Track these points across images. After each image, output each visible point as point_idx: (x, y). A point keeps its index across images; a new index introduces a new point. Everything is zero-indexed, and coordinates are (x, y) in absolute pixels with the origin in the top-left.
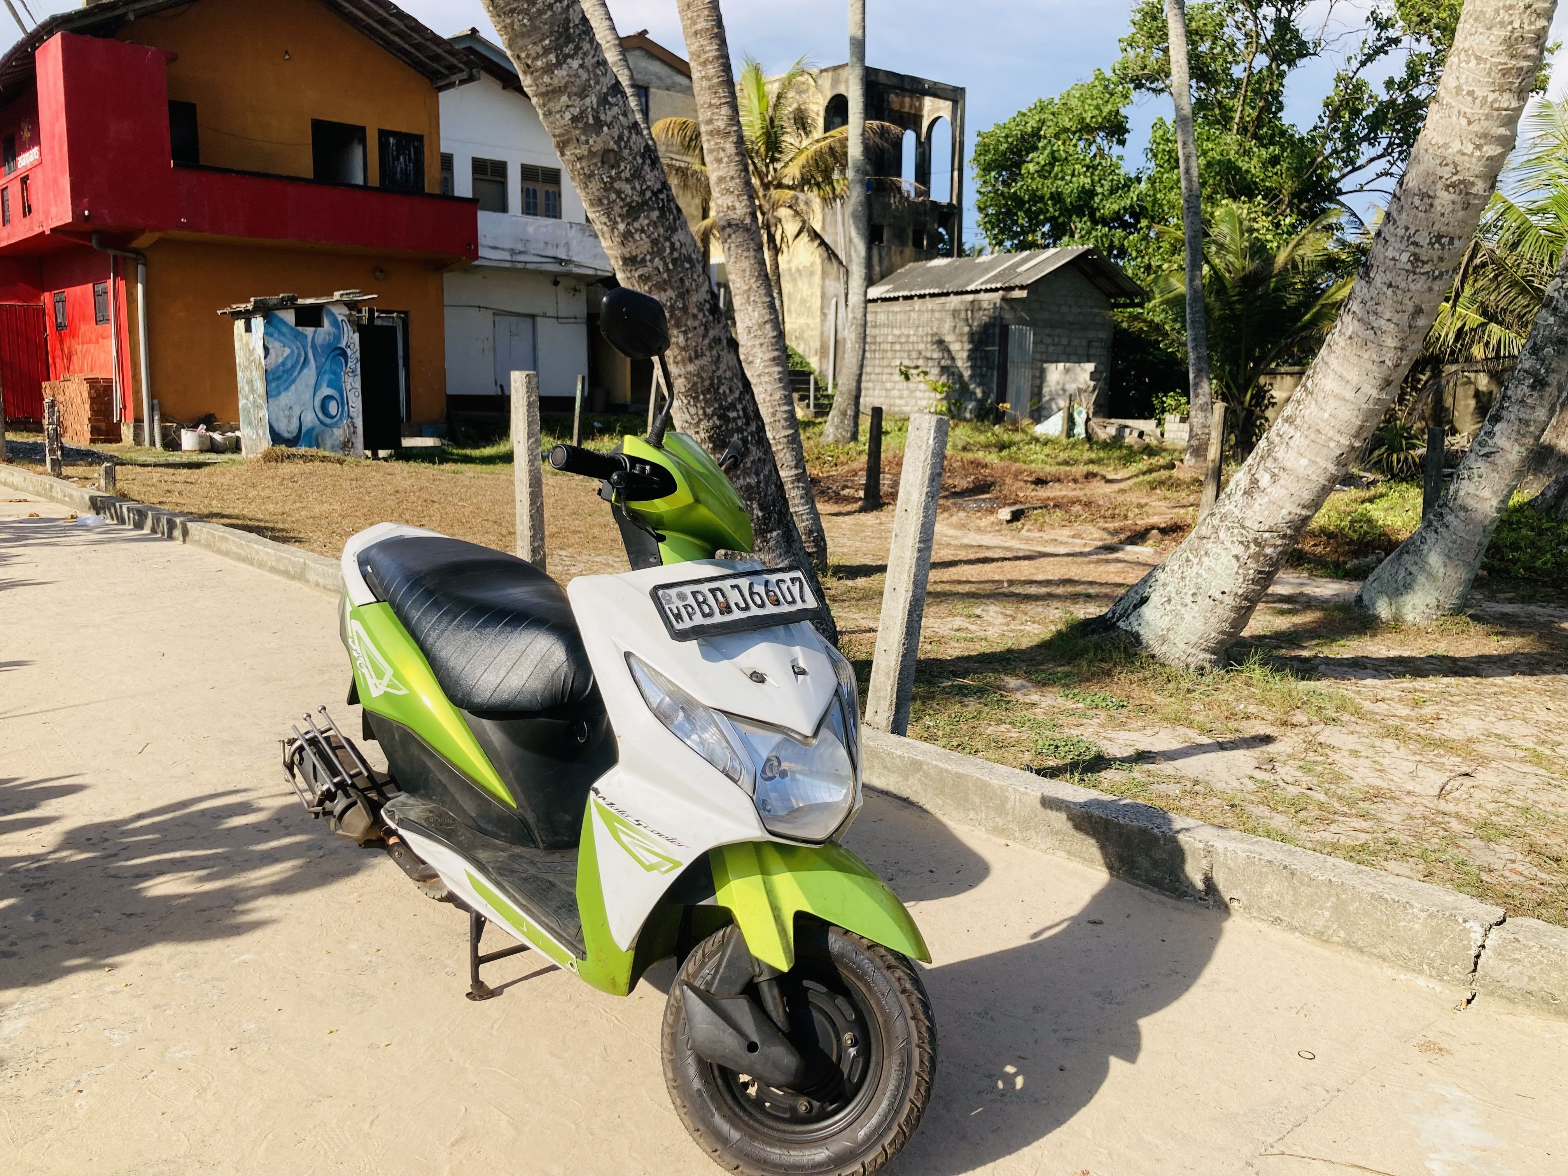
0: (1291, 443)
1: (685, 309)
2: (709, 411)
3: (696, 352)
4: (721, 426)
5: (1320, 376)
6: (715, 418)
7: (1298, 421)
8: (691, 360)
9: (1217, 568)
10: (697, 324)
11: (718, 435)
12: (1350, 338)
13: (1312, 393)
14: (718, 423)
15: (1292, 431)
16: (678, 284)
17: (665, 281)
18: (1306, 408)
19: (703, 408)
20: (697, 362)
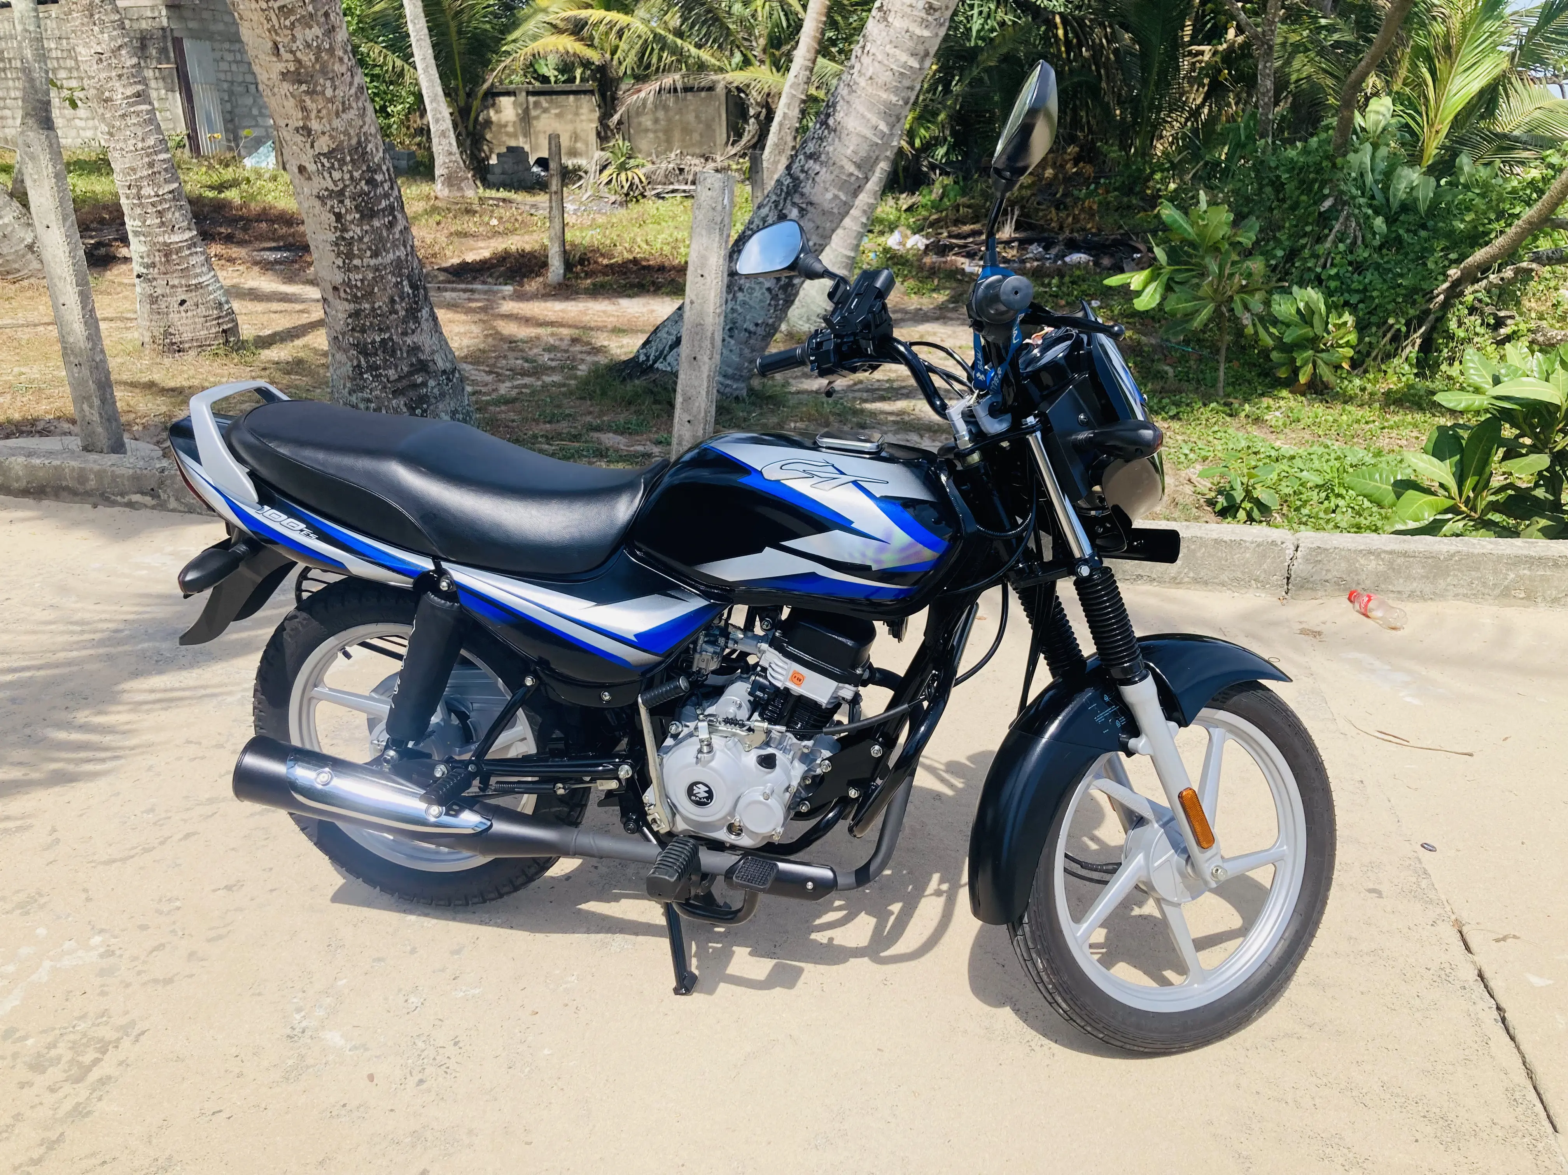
0: (817, 179)
1: (331, 51)
2: (356, 175)
3: (343, 103)
4: (370, 192)
5: (842, 114)
6: (363, 182)
7: (823, 157)
8: (337, 115)
9: (751, 303)
10: (343, 69)
11: (367, 203)
12: (871, 78)
13: (835, 131)
14: (366, 188)
15: (817, 168)
16: (323, 19)
17: (311, 15)
18: (829, 145)
19: (350, 172)
20: (344, 116)
